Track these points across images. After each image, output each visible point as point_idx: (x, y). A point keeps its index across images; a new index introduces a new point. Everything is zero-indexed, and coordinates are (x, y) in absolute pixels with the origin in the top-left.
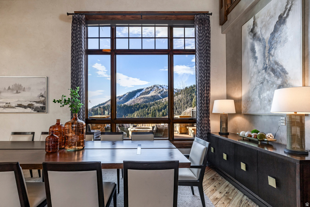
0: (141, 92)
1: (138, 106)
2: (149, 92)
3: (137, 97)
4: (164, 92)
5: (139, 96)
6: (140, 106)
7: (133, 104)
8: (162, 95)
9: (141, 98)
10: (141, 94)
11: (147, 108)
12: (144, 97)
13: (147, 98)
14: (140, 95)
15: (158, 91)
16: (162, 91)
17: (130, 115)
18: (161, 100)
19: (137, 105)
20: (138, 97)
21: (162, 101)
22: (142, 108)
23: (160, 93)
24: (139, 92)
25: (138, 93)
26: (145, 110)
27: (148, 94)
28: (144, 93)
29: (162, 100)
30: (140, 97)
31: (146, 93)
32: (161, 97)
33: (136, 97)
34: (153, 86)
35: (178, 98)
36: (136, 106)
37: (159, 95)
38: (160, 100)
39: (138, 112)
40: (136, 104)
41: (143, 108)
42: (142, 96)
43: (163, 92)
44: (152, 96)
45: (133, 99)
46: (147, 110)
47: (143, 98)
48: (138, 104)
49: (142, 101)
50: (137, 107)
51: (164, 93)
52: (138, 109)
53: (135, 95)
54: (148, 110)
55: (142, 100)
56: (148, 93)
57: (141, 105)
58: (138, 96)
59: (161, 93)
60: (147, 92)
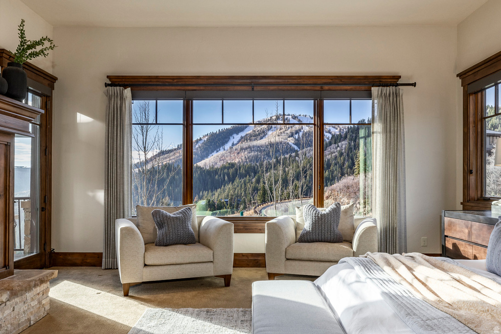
0: (243, 134)
1: (231, 171)
2: (263, 132)
3: (231, 148)
4: (305, 134)
5: (236, 144)
6: (236, 170)
7: (219, 165)
8: (297, 143)
9: (242, 149)
10: (242, 139)
11: (256, 177)
12: (250, 147)
13: (259, 148)
14: (239, 142)
15: (289, 131)
16: (297, 132)
17: (210, 194)
18: (293, 154)
19: (228, 168)
20: (234, 148)
21: (297, 158)
22: (242, 176)
23: (292, 136)
24: (237, 134)
25: (235, 135)
26: (249, 180)
27: (261, 138)
28: (251, 135)
29: (297, 155)
30: (239, 146)
31: (255, 136)
32: (296, 148)
33: (228, 146)
34: (274, 118)
35: (338, 149)
36: (226, 171)
37: (291, 141)
38: (290, 156)
39: (230, 186)
40: (227, 165)
41: (246, 177)
42: (245, 144)
43: (301, 134)
44: (271, 145)
45: (221, 152)
46: (254, 180)
47: (246, 149)
48: (232, 165)
49: (243, 158)
50: (228, 175)
51: (303, 137)
52: (232, 180)
53: (227, 142)
54: (258, 181)
55: (244, 155)
56: (262, 134)
57: (240, 168)
58: (233, 145)
59: (297, 136)
60: (259, 134)
